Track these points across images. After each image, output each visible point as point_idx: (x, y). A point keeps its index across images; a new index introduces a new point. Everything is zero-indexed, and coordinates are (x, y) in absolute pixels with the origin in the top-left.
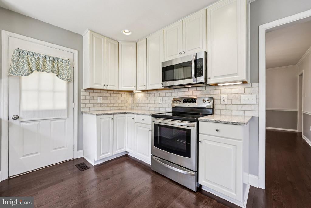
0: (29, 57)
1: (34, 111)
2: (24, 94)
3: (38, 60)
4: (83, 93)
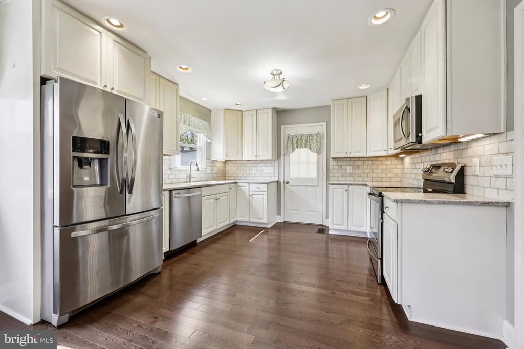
0: (293, 139)
1: (296, 179)
3: (297, 140)
4: (332, 163)
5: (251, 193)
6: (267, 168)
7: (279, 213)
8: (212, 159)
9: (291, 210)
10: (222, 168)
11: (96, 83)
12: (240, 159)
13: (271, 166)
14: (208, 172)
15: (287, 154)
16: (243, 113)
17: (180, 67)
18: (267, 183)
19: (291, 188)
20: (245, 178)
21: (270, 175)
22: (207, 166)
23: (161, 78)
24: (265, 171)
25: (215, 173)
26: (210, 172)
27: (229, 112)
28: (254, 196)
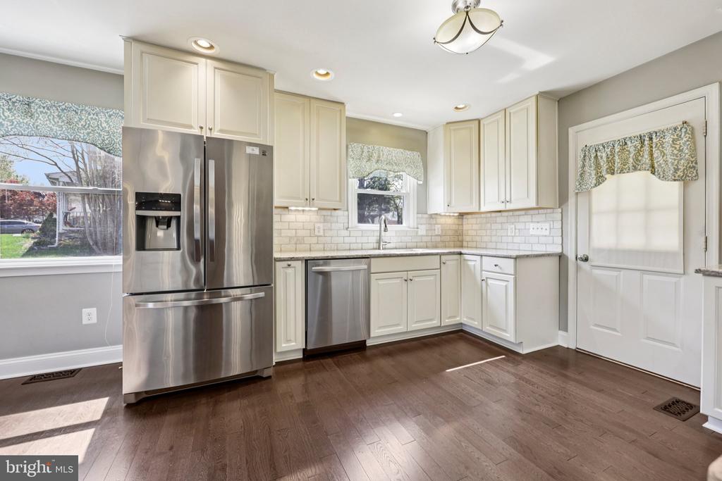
0: (599, 154)
1: (610, 251)
2: (595, 220)
3: (611, 155)
5: (485, 275)
6: (536, 225)
7: (563, 325)
8: (429, 213)
9: (596, 325)
10: (454, 227)
11: (191, 127)
12: (477, 211)
13: (545, 222)
14: (420, 233)
15: (583, 191)
16: (481, 122)
17: (317, 73)
18: (516, 258)
19: (596, 272)
20: (493, 245)
21: (543, 240)
22: (418, 224)
23: (312, 101)
24: (532, 232)
25: (437, 235)
26: (424, 233)
27: (453, 127)
28: (490, 281)
